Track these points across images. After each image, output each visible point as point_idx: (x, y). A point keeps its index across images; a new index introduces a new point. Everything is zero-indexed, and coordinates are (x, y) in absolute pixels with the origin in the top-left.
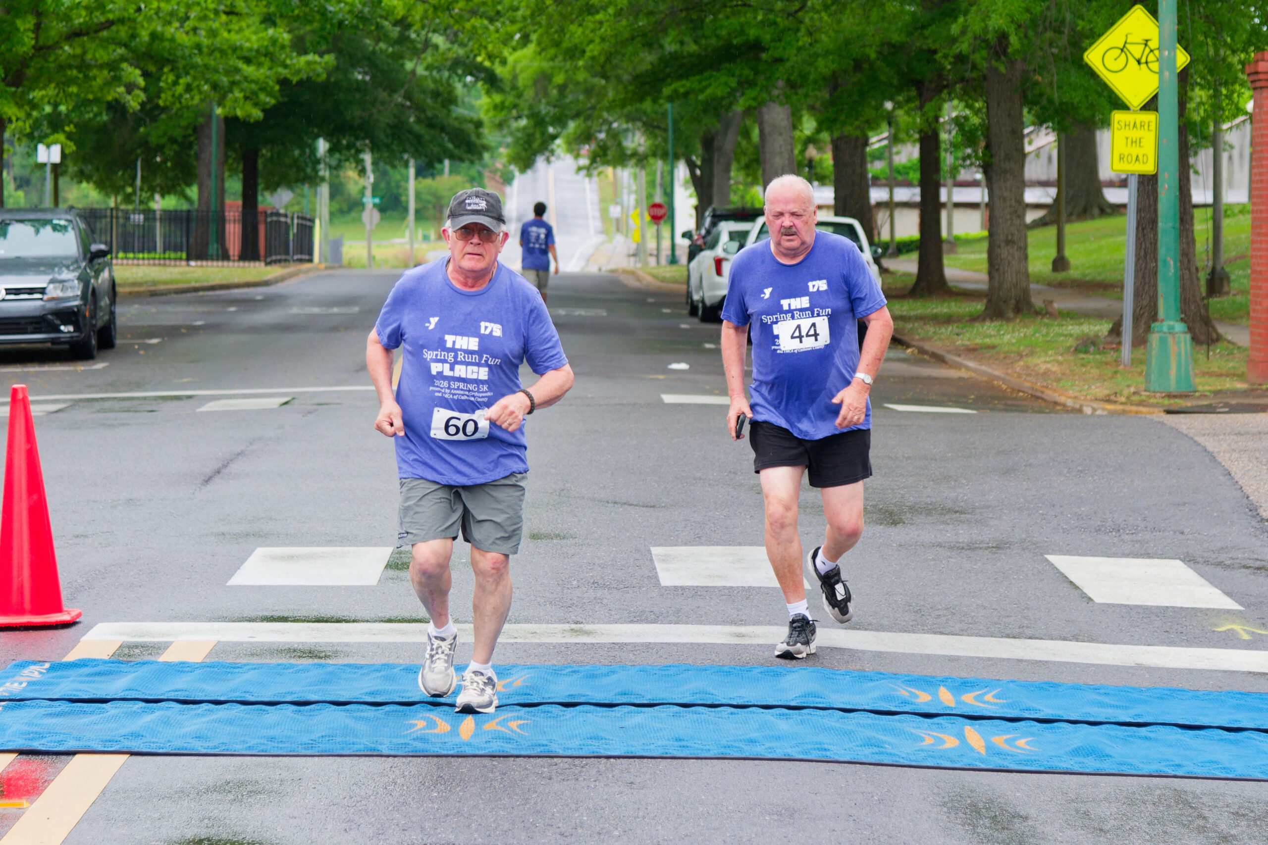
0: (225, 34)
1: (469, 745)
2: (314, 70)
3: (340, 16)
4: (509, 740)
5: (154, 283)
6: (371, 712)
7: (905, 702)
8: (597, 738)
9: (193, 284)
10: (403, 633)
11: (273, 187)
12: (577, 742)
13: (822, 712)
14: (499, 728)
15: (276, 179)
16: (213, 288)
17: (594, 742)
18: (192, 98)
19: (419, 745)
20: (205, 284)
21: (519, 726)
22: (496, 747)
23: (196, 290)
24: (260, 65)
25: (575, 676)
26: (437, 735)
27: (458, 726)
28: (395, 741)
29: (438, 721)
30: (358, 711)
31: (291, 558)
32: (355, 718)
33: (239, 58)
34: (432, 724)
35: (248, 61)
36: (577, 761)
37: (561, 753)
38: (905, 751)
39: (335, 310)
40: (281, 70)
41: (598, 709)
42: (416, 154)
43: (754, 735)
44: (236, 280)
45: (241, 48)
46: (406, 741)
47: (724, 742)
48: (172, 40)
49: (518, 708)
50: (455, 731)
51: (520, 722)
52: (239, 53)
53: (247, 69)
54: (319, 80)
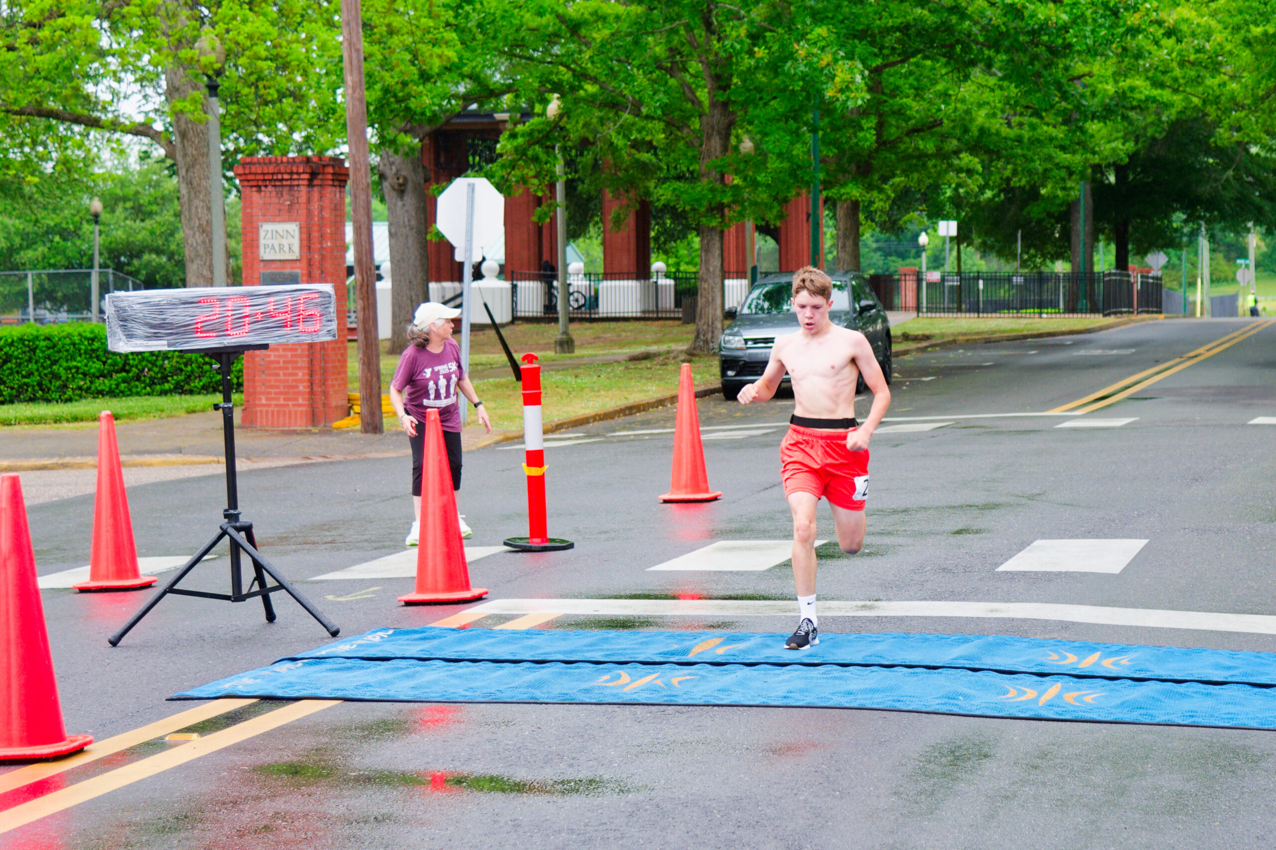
0: (1045, 128)
2: (1118, 155)
3: (1093, 109)
5: (994, 332)
9: (1025, 333)
10: (722, 608)
11: (1142, 252)
15: (1146, 245)
16: (1040, 335)
18: (1020, 180)
20: (1035, 332)
21: (680, 683)
23: (1025, 337)
24: (1074, 152)
26: (604, 688)
27: (637, 680)
28: (564, 691)
31: (733, 549)
32: (561, 673)
33: (1055, 147)
34: (615, 678)
35: (1063, 148)
39: (1115, 352)
40: (1089, 156)
42: (1258, 222)
44: (1064, 329)
45: (1056, 139)
48: (998, 133)
50: (627, 684)
51: (687, 678)
52: (1056, 143)
53: (1064, 158)
54: (1123, 163)
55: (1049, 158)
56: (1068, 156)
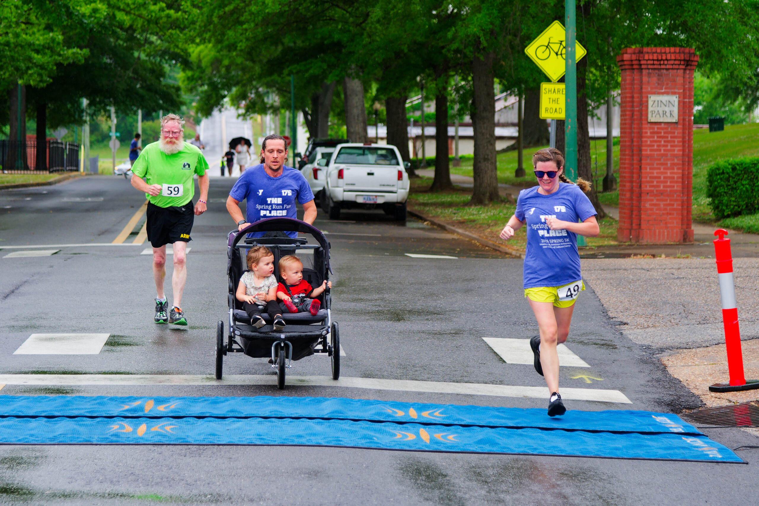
0: (24, 36)
1: (142, 438)
2: (77, 58)
3: (91, 25)
4: (164, 436)
6: (89, 421)
7: (389, 416)
8: (214, 435)
10: (111, 380)
11: (54, 127)
12: (202, 437)
13: (341, 421)
14: (159, 430)
15: (57, 121)
16: (17, 187)
17: (212, 437)
18: (4, 74)
19: (114, 439)
20: (13, 184)
21: (171, 429)
22: (156, 440)
24: (45, 54)
25: (206, 403)
26: (125, 433)
27: (137, 429)
28: (101, 437)
29: (126, 425)
30: (82, 421)
31: (51, 339)
32: (80, 425)
33: (32, 50)
34: (122, 427)
35: (37, 52)
36: (201, 447)
37: (193, 442)
38: (384, 440)
39: (89, 199)
40: (57, 57)
41: (216, 419)
43: (301, 433)
44: (33, 182)
45: (34, 44)
46: (107, 436)
47: (284, 437)
49: (171, 419)
50: (135, 432)
51: (172, 427)
52: (32, 47)
53: (37, 57)
54: (80, 64)
55: (30, 59)
56: (40, 56)
